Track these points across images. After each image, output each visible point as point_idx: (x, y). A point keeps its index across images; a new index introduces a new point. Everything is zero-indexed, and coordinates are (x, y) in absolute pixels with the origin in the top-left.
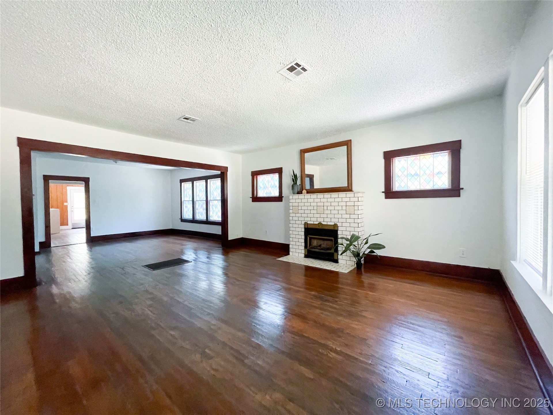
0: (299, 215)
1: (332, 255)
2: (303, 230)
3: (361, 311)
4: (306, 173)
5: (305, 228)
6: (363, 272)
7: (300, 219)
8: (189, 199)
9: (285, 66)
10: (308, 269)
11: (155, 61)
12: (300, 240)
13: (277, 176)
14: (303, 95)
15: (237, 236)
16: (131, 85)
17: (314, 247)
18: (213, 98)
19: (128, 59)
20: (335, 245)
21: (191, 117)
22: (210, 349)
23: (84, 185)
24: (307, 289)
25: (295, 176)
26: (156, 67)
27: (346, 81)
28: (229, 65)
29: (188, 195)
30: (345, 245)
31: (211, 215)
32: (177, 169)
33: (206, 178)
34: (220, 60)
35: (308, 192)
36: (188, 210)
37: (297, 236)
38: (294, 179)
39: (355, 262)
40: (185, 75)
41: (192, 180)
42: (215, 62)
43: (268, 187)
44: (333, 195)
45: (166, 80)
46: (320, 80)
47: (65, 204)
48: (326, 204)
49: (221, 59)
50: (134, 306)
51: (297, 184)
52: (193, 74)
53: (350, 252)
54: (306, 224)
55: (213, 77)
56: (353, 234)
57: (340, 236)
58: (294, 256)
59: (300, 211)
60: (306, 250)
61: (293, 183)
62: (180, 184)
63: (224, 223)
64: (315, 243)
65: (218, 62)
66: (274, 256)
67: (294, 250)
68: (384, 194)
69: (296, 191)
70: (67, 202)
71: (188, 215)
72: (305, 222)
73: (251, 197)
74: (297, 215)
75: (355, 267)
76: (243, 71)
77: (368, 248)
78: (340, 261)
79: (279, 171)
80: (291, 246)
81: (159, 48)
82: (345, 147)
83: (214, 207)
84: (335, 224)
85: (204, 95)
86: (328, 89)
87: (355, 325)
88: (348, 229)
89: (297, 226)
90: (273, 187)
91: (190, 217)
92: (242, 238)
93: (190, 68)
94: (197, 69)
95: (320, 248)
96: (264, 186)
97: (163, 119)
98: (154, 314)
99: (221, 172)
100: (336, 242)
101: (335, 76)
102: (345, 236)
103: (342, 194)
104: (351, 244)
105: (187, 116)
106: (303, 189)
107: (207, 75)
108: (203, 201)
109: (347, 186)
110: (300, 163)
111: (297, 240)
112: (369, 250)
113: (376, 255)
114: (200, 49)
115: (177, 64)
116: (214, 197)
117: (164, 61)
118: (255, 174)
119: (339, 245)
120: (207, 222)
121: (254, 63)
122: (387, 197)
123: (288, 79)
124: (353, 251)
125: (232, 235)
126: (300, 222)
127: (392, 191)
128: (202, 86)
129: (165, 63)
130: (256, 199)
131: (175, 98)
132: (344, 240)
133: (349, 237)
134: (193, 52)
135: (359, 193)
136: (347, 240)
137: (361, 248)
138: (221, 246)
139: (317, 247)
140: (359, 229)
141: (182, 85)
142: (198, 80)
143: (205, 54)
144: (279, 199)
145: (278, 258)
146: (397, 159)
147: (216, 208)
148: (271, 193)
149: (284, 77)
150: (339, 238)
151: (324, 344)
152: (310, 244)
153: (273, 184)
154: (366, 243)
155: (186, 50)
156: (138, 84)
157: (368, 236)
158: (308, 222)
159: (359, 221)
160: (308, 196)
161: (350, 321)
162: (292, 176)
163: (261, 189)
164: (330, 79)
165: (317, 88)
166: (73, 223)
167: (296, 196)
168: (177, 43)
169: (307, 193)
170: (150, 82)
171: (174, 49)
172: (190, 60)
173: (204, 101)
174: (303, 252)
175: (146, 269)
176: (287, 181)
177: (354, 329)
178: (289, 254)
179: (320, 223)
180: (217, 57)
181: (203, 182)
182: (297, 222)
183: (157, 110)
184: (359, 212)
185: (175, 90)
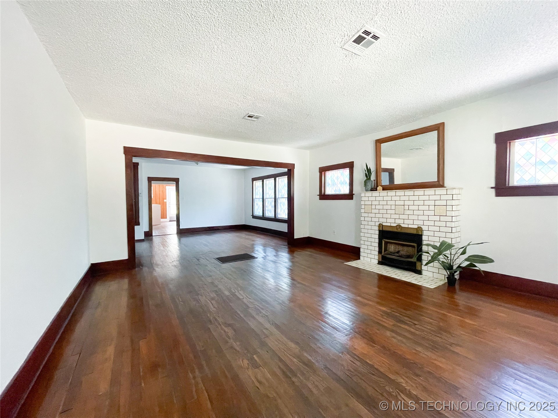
0: (373, 215)
1: (414, 264)
2: (377, 232)
3: (451, 344)
4: (382, 167)
5: (379, 231)
6: (457, 291)
7: (373, 219)
8: (260, 196)
9: (350, 38)
10: (382, 278)
11: (214, 60)
12: (373, 244)
13: (347, 171)
14: (376, 72)
15: (304, 235)
16: (197, 89)
17: (391, 253)
18: (273, 91)
19: (191, 63)
20: (418, 252)
21: (254, 114)
22: (258, 357)
23: (175, 185)
24: (378, 303)
25: (369, 171)
26: (215, 66)
27: (436, 42)
28: (286, 50)
29: (259, 193)
30: (432, 254)
31: (279, 213)
32: (250, 168)
33: (275, 176)
34: (276, 46)
35: (385, 188)
36: (259, 207)
37: (370, 240)
38: (367, 174)
39: (446, 276)
40: (243, 70)
41: (262, 178)
42: (270, 49)
43: (337, 184)
44: (416, 191)
45: (227, 79)
46: (398, 48)
47: (165, 201)
48: (407, 203)
49: (276, 44)
50: (200, 297)
51: (371, 180)
52: (250, 67)
53: (439, 263)
54: (380, 225)
55: (270, 67)
56: (443, 241)
57: (424, 242)
58: (365, 262)
59: (373, 211)
60: (381, 255)
61: (366, 178)
62: (252, 182)
63: (290, 221)
64: (392, 248)
65: (274, 48)
66: (341, 259)
67: (365, 255)
68: (493, 190)
69: (369, 187)
70: (166, 199)
71: (258, 212)
72: (380, 224)
73: (319, 194)
74: (370, 215)
75: (446, 282)
76: (301, 54)
77: (466, 260)
78: (424, 272)
79: (350, 166)
80: (361, 250)
81: (215, 45)
82: (435, 133)
83: (282, 205)
84: (418, 227)
85: (264, 89)
86: (410, 59)
87: (442, 363)
88: (437, 234)
89: (369, 227)
90: (342, 183)
91: (260, 214)
92: (309, 237)
93: (246, 61)
94: (253, 61)
95: (398, 255)
96: (333, 182)
97: (230, 119)
98: (214, 307)
99: (288, 170)
100: (420, 250)
101: (419, 37)
102: (432, 243)
103: (429, 191)
104: (440, 253)
105: (251, 114)
106: (378, 185)
107: (264, 65)
108: (272, 199)
109: (437, 180)
110: (375, 155)
111: (369, 243)
112: (468, 263)
113: (477, 270)
114: (253, 37)
115: (234, 59)
116: (282, 195)
117: (222, 58)
118: (323, 170)
119: (424, 253)
120: (275, 220)
121: (312, 41)
122: (498, 194)
123: (355, 54)
124: (443, 262)
125: (298, 234)
126: (373, 224)
127: (507, 185)
128: (260, 80)
129: (223, 60)
130: (323, 197)
131: (237, 96)
132: (430, 248)
133: (438, 245)
134: (247, 42)
135: (454, 190)
136: (434, 247)
137: (455, 258)
138: (286, 244)
139: (394, 253)
140: (452, 236)
141: (242, 81)
142: (256, 73)
143: (259, 42)
144: (350, 196)
145: (346, 262)
146: (518, 142)
147: (283, 206)
148: (340, 190)
149: (350, 52)
150: (423, 245)
151: (393, 380)
152: (386, 250)
153: (343, 181)
154: (464, 253)
155: (240, 41)
156: (203, 86)
157: (467, 245)
158: (384, 224)
159: (453, 224)
160: (385, 193)
161: (434, 357)
162: (365, 170)
163: (329, 186)
164: (412, 44)
165: (394, 60)
166: (170, 217)
167: (369, 194)
168: (231, 35)
169: (383, 190)
170: (213, 83)
171: (229, 43)
172: (246, 52)
173: (265, 96)
174: (377, 257)
175: (217, 262)
176: (359, 176)
177: (437, 367)
178: (360, 259)
179: (399, 226)
180: (272, 43)
181: (272, 180)
182: (370, 223)
183: (223, 111)
184: (453, 214)
185: (236, 87)
